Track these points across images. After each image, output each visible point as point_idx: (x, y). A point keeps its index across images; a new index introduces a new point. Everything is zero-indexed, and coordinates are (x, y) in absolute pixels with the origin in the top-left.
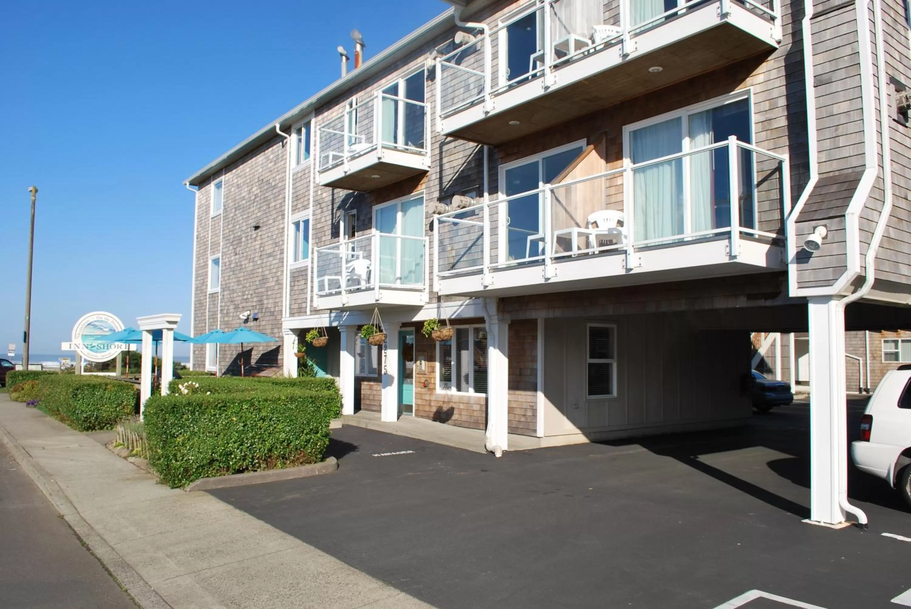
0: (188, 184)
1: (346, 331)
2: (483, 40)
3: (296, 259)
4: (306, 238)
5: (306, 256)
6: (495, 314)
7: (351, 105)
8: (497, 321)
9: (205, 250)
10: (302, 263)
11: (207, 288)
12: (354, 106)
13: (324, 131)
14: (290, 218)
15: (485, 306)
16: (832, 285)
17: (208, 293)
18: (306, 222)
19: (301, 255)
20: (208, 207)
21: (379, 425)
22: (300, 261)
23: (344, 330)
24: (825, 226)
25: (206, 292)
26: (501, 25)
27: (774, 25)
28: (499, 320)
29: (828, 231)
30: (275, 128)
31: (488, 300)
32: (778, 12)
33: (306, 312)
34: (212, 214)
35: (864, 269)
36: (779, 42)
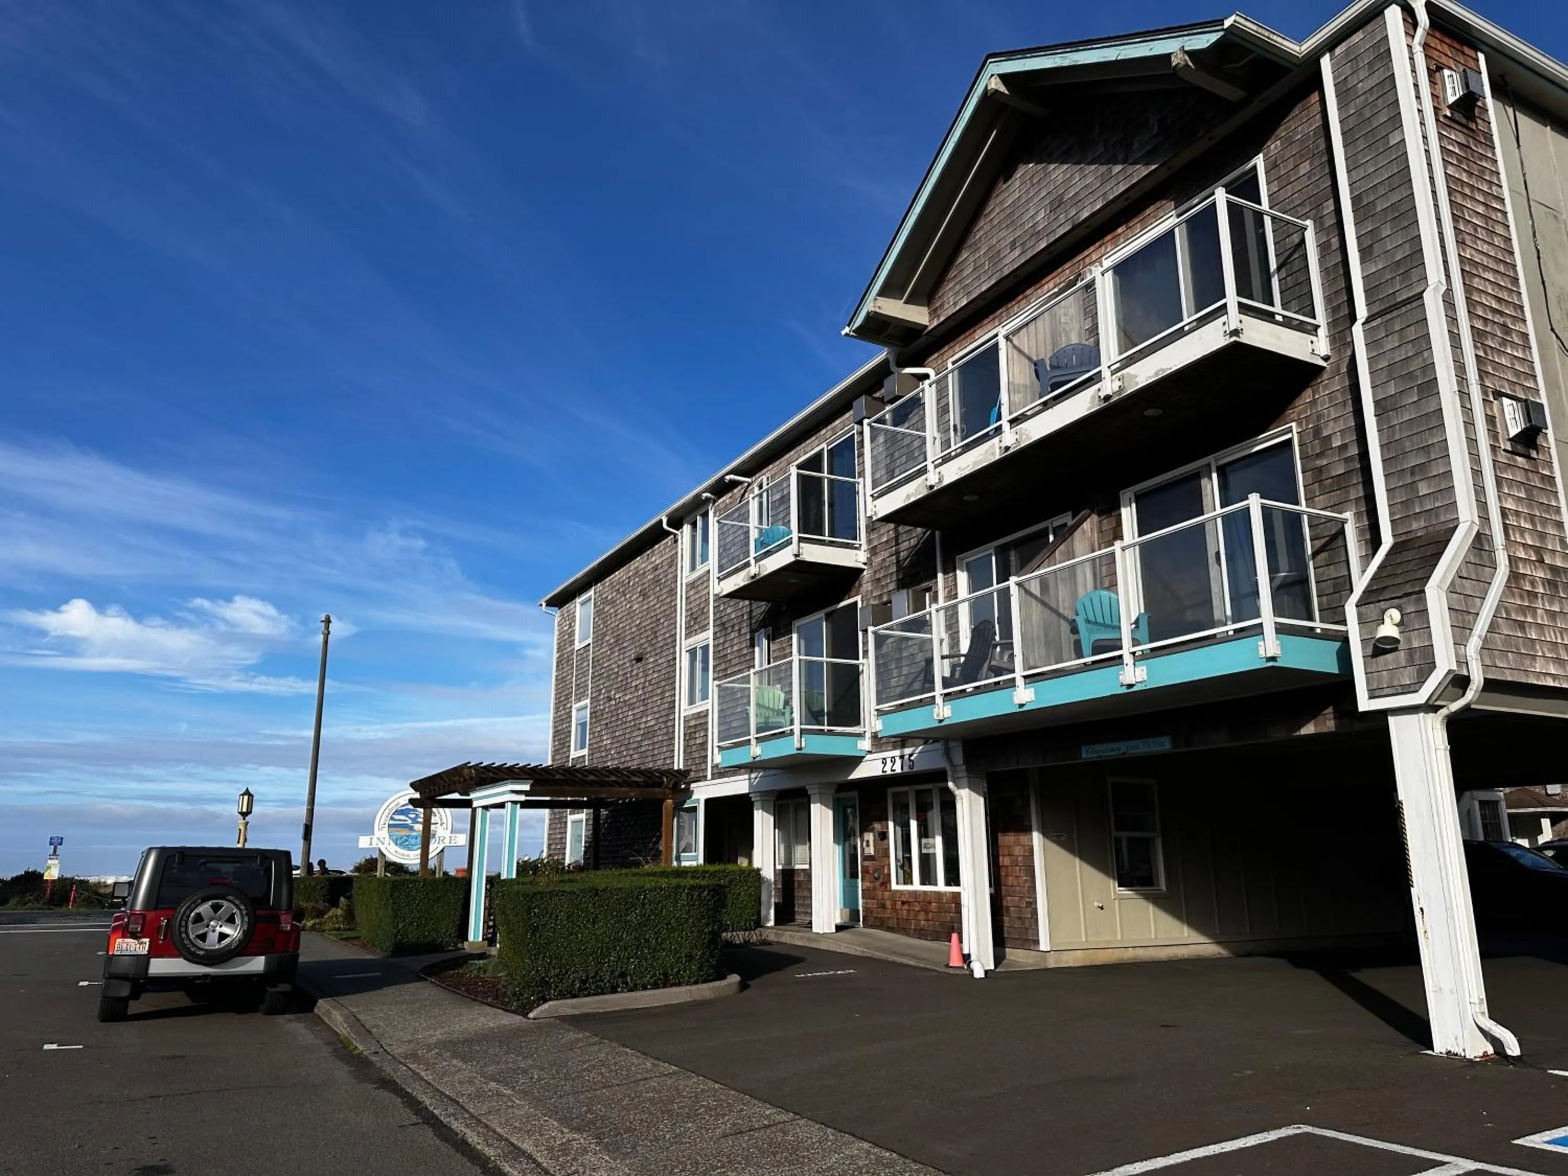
0: (544, 605)
1: (762, 801)
2: (923, 390)
3: (692, 702)
4: (705, 669)
5: (705, 697)
6: (962, 762)
7: (761, 487)
8: (964, 774)
9: (568, 697)
10: (699, 707)
11: (569, 751)
12: (765, 487)
13: (726, 524)
14: (684, 644)
15: (947, 754)
16: (1416, 691)
17: (571, 757)
18: (705, 649)
19: (698, 695)
20: (572, 634)
21: (810, 940)
22: (698, 704)
23: (759, 798)
24: (1399, 608)
25: (569, 757)
26: (950, 367)
27: (1317, 336)
28: (967, 771)
29: (1402, 616)
30: (661, 521)
31: (952, 744)
32: (1321, 318)
33: (706, 776)
34: (578, 645)
35: (1464, 665)
36: (1326, 358)
